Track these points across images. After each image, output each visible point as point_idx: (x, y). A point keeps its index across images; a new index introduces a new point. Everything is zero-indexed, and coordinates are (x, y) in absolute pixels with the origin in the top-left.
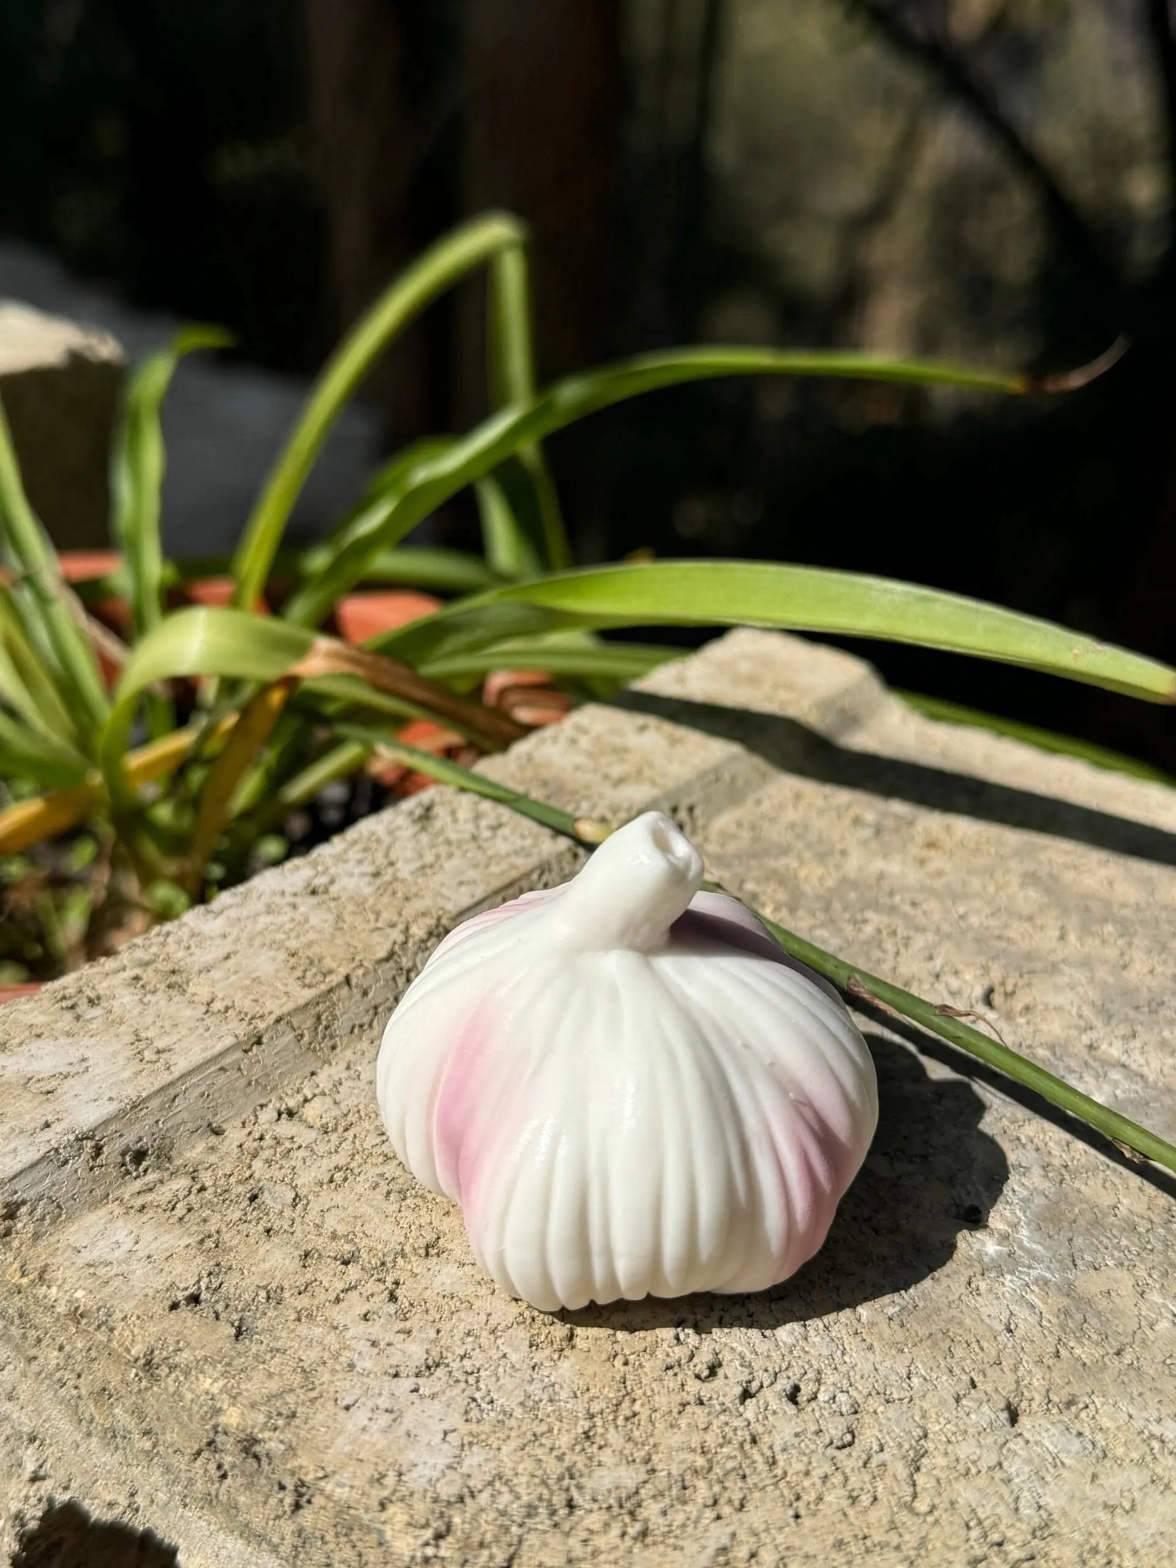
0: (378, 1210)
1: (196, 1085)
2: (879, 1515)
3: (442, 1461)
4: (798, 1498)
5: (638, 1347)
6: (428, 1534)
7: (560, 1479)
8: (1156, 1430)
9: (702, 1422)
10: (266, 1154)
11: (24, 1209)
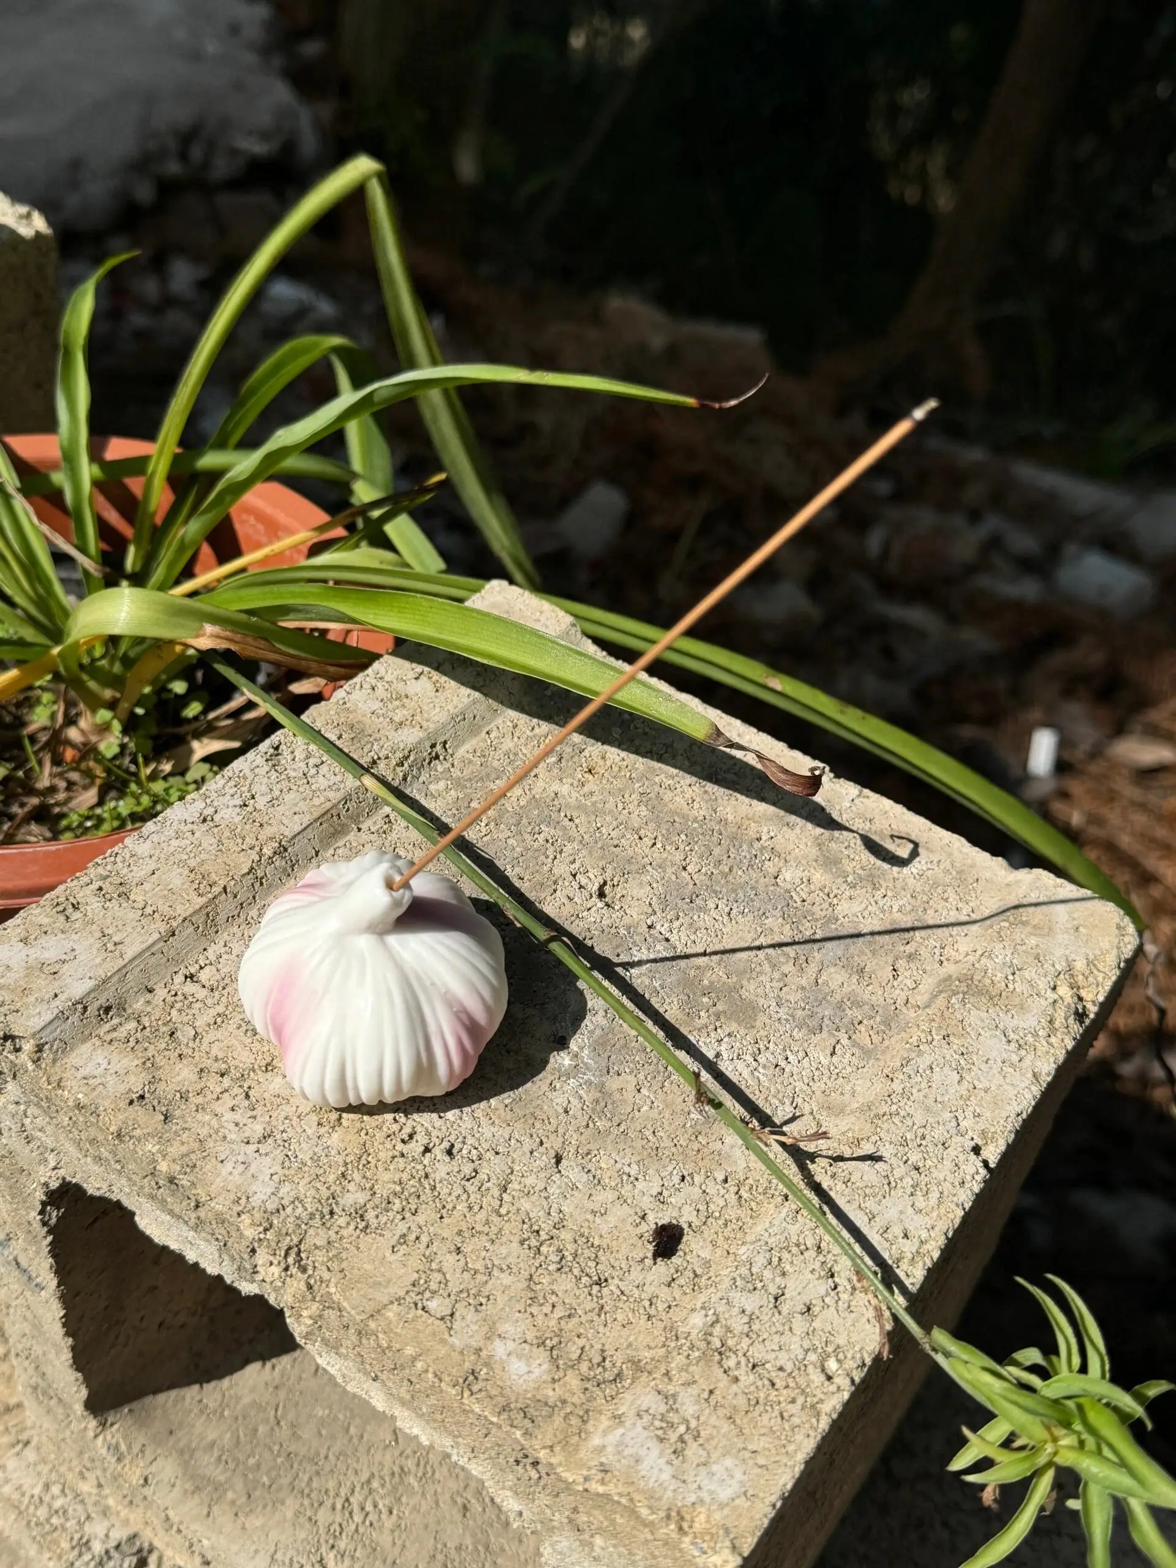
0: (241, 1042)
1: (137, 966)
2: (482, 1216)
3: (269, 1191)
4: (444, 1207)
5: (374, 1125)
6: (261, 1229)
7: (328, 1199)
8: (627, 1169)
9: (401, 1166)
10: (178, 1006)
11: (47, 1047)
